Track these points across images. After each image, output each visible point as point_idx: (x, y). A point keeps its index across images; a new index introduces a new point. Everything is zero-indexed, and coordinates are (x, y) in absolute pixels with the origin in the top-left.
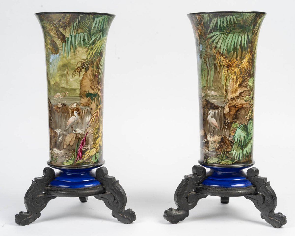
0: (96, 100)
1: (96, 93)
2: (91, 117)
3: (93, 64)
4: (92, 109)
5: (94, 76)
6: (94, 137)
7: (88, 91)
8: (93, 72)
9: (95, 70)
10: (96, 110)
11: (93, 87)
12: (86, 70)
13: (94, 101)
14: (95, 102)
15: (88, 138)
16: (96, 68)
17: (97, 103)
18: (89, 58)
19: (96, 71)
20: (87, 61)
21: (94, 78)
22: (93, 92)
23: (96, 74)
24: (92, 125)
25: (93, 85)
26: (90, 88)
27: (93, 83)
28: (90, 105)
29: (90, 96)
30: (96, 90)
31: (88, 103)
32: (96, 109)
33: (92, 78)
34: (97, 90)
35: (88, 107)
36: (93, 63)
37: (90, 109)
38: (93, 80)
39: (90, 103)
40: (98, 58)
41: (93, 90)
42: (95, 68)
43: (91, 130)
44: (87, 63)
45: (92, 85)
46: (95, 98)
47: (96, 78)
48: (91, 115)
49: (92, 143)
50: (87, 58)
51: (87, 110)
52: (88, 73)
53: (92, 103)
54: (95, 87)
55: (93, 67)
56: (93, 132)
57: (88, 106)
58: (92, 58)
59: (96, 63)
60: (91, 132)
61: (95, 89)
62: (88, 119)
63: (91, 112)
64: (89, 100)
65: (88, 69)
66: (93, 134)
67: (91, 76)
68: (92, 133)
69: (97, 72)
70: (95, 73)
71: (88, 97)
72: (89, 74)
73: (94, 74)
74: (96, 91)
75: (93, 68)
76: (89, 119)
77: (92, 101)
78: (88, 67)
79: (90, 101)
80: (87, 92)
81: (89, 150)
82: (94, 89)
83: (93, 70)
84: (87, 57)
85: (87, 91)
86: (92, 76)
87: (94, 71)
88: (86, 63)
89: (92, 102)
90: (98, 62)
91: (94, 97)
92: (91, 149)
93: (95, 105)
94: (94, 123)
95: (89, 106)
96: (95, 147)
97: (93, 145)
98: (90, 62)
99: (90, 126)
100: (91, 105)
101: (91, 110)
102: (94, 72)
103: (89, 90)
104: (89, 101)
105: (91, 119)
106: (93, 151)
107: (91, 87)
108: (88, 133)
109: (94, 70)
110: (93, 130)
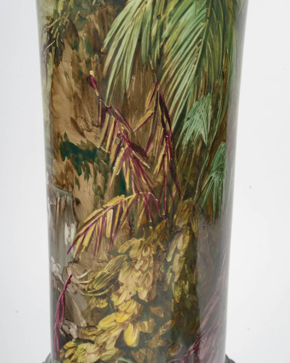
0: (96, 174)
1: (95, 149)
2: (78, 231)
3: (77, 35)
4: (78, 202)
5: (80, 82)
6: (88, 302)
7: (66, 135)
8: (79, 66)
9: (87, 57)
10: (94, 210)
11: (81, 124)
12: (57, 58)
13: (87, 177)
14: (91, 180)
15: (70, 300)
16: (88, 51)
17: (100, 183)
18: (63, 12)
19: (88, 63)
20: (57, 23)
21: (83, 89)
22: (82, 142)
23: (92, 73)
24: (80, 258)
25: (78, 114)
26: (70, 125)
27: (80, 110)
28: (73, 187)
29: (71, 155)
30: (93, 134)
31: (66, 180)
32: (95, 207)
33: (76, 88)
34: (97, 138)
35: (67, 193)
36: (74, 30)
37: (73, 202)
38: (79, 98)
39: (72, 179)
40: (97, 13)
41: (82, 134)
42: (82, 50)
43: (78, 277)
44: (57, 30)
45: (76, 117)
46: (90, 165)
47: (91, 89)
48: (75, 223)
49: (83, 323)
50: (56, 12)
51: (66, 202)
52: (63, 71)
53: (78, 182)
54: (90, 124)
55: (75, 47)
56: (86, 287)
57: (68, 189)
58: (71, 9)
59: (88, 32)
60: (78, 282)
61: (90, 131)
62: (70, 236)
63: (77, 214)
64: (68, 169)
65: (61, 55)
66: (84, 290)
67: (72, 81)
68: (83, 286)
69: (93, 66)
70: (84, 70)
71: (66, 158)
72: (66, 74)
73: (81, 73)
74: (92, 140)
75: (77, 51)
76: (73, 237)
77: (80, 174)
78: (60, 47)
79: (73, 173)
80: (64, 140)
81: (74, 340)
82: (85, 132)
83: (78, 57)
84: (55, 9)
85: (62, 134)
86: (76, 82)
87: (80, 61)
88: (54, 30)
89: (77, 176)
90: (97, 26)
91: (84, 159)
92: (79, 341)
93: (92, 193)
94: (87, 254)
95: (70, 190)
96: (93, 338)
97: (85, 328)
98: (64, 27)
99: (76, 261)
100: (76, 187)
101: (75, 204)
102: (83, 64)
103: (67, 132)
104: (70, 173)
105: (78, 237)
106: (85, 350)
107: (74, 122)
108: (69, 282)
109: (81, 57)
110: (86, 278)
